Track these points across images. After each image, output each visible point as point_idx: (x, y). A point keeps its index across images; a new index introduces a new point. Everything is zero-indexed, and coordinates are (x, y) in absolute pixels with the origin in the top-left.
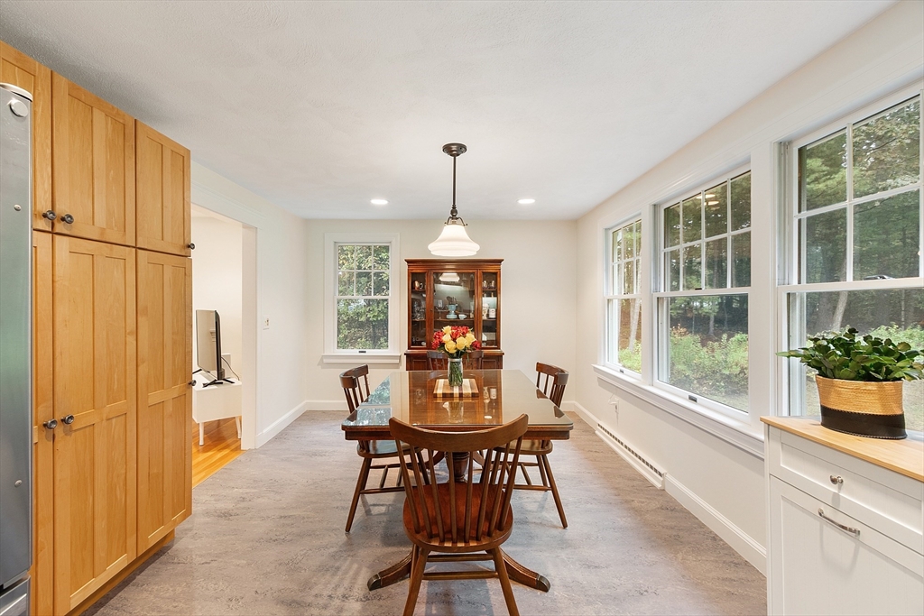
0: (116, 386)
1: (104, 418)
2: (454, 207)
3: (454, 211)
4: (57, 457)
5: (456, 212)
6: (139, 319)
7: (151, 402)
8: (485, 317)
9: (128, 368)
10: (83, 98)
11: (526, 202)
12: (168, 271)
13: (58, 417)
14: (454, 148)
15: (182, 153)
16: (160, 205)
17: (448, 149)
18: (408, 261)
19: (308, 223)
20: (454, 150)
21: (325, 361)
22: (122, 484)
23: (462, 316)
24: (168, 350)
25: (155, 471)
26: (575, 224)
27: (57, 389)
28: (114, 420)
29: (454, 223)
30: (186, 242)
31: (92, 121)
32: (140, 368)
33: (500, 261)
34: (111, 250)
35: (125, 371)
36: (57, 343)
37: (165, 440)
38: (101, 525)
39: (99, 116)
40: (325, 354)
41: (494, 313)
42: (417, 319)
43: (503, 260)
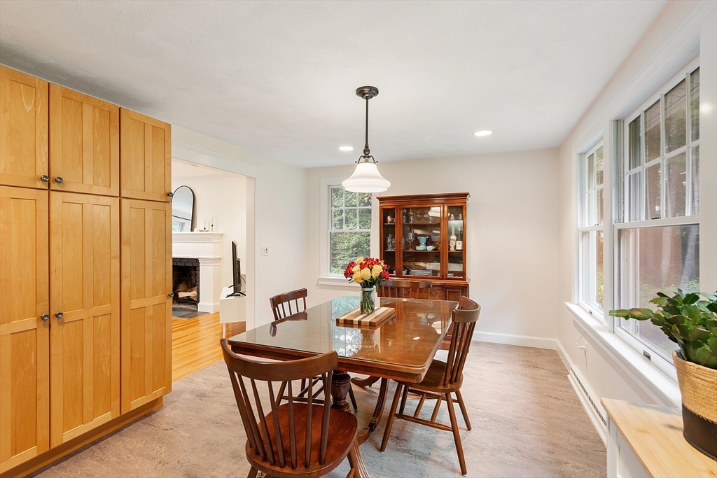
0: (102, 294)
1: (91, 316)
2: (367, 147)
3: (367, 150)
4: (52, 340)
5: (369, 151)
6: (123, 247)
7: (133, 306)
8: (452, 249)
9: (112, 282)
10: (74, 98)
11: (483, 134)
12: (149, 214)
13: (54, 312)
14: (366, 90)
15: (163, 127)
16: (142, 166)
17: (361, 92)
18: (380, 199)
19: (309, 171)
20: (367, 93)
21: (320, 283)
22: (107, 362)
23: (430, 248)
24: (149, 271)
25: (137, 356)
26: (555, 151)
27: (52, 294)
28: (100, 318)
29: (367, 161)
30: (167, 191)
31: (82, 113)
32: (123, 282)
33: (465, 195)
34: (98, 200)
35: (110, 285)
36: (52, 263)
37: (146, 335)
38: (88, 389)
39: (87, 109)
40: (320, 277)
41: (461, 245)
42: (389, 250)
43: (468, 194)
